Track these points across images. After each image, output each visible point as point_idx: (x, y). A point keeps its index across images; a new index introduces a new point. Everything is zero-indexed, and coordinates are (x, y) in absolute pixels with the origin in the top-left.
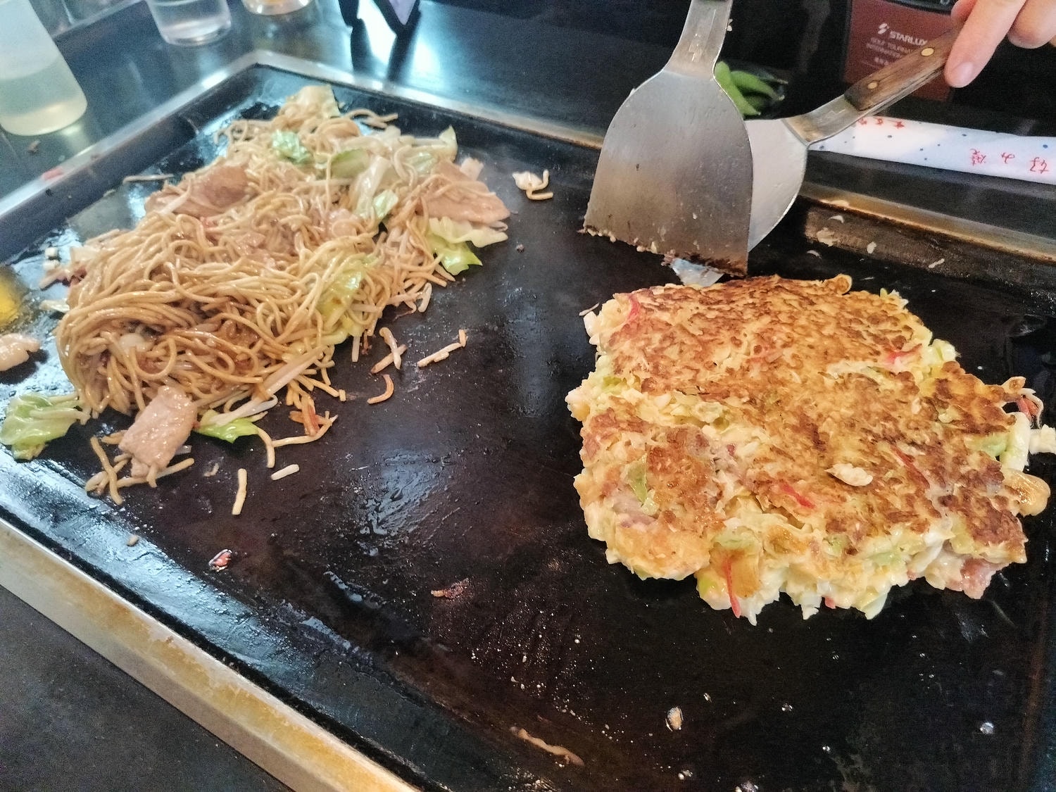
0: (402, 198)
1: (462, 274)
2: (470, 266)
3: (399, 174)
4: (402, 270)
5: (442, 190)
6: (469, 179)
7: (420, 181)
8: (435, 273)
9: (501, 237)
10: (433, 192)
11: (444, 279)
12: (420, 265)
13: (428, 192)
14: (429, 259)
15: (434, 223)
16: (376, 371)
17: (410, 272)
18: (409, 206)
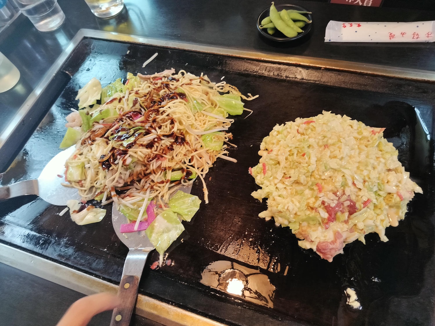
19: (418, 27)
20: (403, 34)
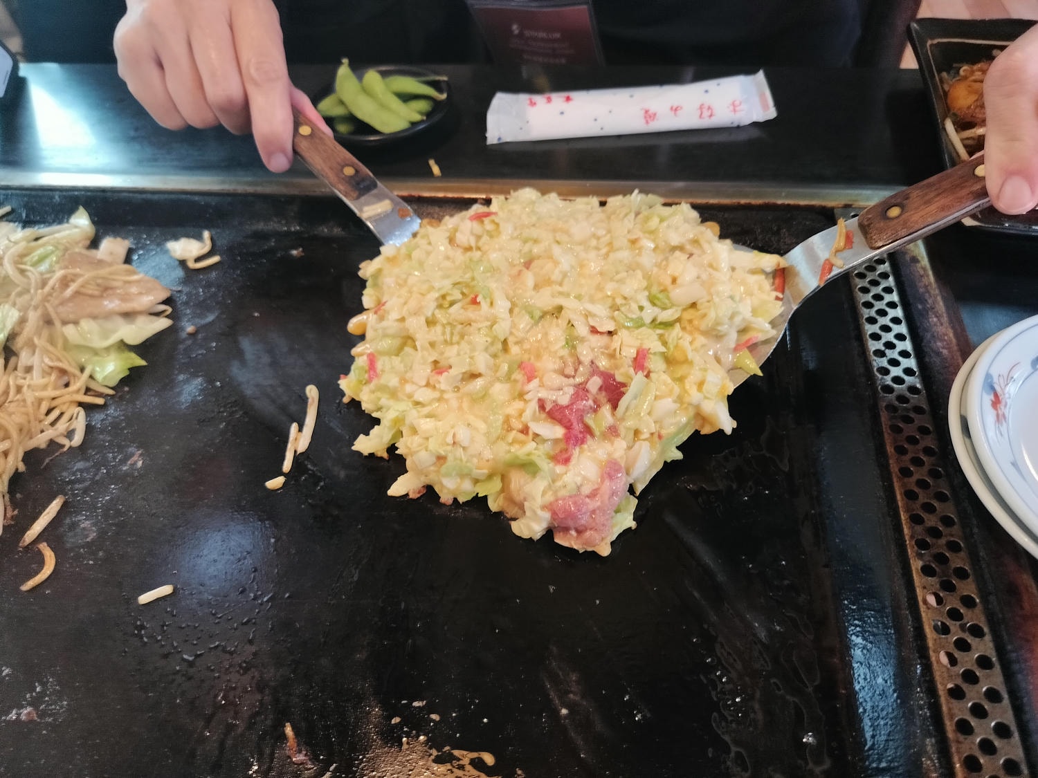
0: (24, 310)
1: (123, 381)
2: (130, 369)
3: (16, 281)
4: (40, 401)
5: (73, 287)
6: (110, 264)
7: (44, 283)
8: (88, 390)
9: (163, 323)
10: (62, 293)
11: (100, 395)
12: (67, 385)
13: (54, 295)
14: (74, 376)
15: (70, 331)
16: (26, 544)
17: (54, 399)
18: (33, 317)
19: (707, 91)
20: (675, 110)
